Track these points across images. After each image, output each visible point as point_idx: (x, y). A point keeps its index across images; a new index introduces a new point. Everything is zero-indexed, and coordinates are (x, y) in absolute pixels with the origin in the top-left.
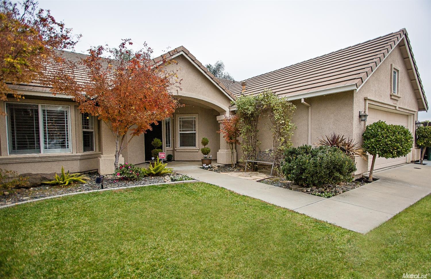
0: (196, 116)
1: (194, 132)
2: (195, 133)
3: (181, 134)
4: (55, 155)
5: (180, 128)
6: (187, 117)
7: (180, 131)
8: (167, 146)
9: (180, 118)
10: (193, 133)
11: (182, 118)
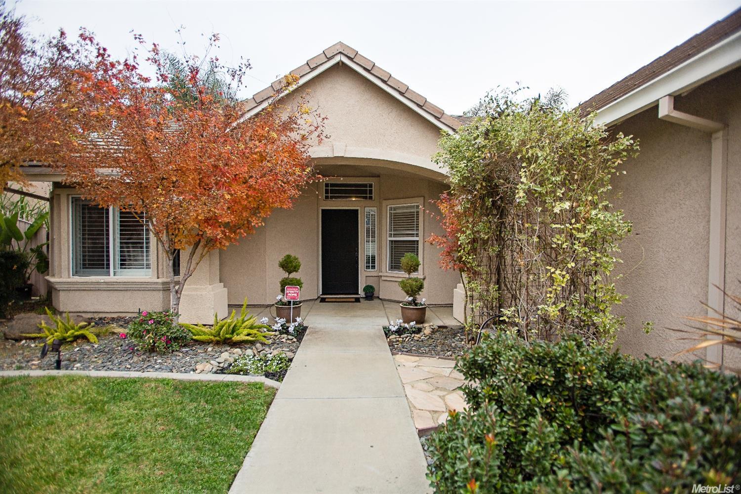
0: (418, 203)
1: (415, 239)
2: (418, 241)
3: (392, 241)
4: (129, 280)
5: (391, 230)
6: (404, 205)
7: (391, 235)
8: (368, 267)
9: (391, 209)
10: (414, 241)
11: (395, 209)
